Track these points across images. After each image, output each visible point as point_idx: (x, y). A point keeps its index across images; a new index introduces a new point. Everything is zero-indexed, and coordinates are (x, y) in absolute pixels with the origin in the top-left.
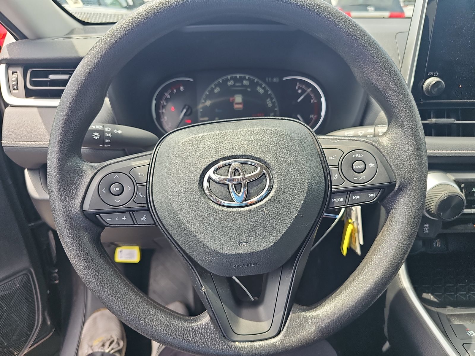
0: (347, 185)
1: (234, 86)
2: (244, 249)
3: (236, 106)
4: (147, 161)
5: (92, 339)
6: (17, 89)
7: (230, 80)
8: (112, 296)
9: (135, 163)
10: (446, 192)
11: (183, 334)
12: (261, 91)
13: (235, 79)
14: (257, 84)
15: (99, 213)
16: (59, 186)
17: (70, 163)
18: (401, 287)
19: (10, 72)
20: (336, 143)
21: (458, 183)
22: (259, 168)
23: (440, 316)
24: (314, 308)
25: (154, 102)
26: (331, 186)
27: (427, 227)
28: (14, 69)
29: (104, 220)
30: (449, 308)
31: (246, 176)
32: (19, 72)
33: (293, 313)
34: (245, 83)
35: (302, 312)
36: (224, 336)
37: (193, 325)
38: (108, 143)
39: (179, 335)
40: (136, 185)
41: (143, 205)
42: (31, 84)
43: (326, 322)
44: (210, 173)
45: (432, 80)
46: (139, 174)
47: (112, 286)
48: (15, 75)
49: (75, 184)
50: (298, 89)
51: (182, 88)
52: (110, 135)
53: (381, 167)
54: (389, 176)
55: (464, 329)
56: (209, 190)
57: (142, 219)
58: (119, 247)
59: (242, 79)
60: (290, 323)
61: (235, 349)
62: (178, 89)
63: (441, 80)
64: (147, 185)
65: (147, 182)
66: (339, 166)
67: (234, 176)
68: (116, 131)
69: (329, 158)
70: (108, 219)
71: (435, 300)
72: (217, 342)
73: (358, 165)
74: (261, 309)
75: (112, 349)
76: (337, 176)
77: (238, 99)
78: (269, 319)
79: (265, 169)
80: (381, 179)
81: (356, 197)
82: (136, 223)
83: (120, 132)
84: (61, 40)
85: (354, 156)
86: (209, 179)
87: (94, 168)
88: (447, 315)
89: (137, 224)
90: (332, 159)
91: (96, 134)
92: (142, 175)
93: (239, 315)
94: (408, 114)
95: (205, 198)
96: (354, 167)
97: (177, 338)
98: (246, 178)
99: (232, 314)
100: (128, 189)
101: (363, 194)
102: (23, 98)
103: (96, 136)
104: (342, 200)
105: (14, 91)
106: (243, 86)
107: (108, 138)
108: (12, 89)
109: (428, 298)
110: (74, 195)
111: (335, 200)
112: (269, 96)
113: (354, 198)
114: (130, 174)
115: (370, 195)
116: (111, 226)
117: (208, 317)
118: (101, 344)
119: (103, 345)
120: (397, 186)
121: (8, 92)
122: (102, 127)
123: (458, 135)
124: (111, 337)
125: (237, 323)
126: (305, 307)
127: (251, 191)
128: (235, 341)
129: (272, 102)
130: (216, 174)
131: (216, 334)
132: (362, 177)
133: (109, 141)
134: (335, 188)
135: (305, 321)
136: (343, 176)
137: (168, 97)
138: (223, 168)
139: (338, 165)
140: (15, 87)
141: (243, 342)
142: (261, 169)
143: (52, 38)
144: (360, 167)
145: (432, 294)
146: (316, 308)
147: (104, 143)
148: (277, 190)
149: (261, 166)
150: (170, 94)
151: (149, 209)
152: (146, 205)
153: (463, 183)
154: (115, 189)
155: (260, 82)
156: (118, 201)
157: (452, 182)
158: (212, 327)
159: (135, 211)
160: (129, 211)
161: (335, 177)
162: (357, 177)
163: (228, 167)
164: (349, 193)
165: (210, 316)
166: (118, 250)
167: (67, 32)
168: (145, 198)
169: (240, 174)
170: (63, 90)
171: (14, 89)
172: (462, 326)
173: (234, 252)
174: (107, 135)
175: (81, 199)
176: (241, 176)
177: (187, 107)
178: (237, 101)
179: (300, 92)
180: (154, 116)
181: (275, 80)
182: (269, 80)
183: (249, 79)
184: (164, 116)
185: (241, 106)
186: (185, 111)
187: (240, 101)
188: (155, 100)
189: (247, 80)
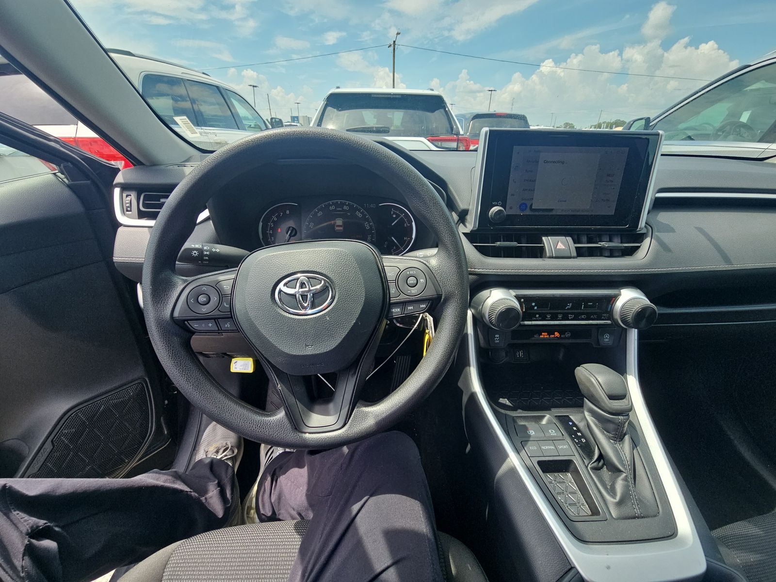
0: (403, 297)
1: (335, 210)
2: (310, 351)
3: (337, 228)
4: (233, 276)
5: (209, 444)
6: (131, 211)
7: (331, 205)
8: (197, 393)
9: (221, 278)
10: (504, 306)
11: (259, 427)
12: (360, 215)
13: (336, 204)
14: (356, 209)
15: (187, 320)
16: (152, 296)
17: (163, 276)
18: (473, 391)
19: (124, 195)
20: (395, 262)
21: (518, 298)
22: (323, 282)
23: (507, 417)
24: (376, 404)
25: (261, 224)
26: (390, 298)
27: (497, 337)
28: (129, 193)
29: (191, 326)
30: (519, 411)
31: (311, 288)
32: (133, 196)
33: (357, 408)
34: (345, 208)
35: (365, 407)
36: (296, 428)
37: (269, 418)
38: (206, 260)
39: (256, 428)
40: (221, 295)
41: (227, 313)
42: (144, 207)
43: (384, 415)
44: (281, 286)
45: (495, 209)
46: (225, 287)
47: (197, 384)
48: (129, 198)
49: (167, 295)
50: (393, 214)
51: (288, 212)
52: (208, 253)
53: (429, 283)
54: (435, 289)
55: (525, 428)
56: (280, 299)
57: (226, 326)
58: (234, 358)
59: (343, 204)
60: (354, 417)
61: (305, 440)
62: (285, 213)
63: (503, 209)
64: (231, 296)
65: (231, 294)
66: (397, 281)
67: (302, 288)
68: (214, 250)
69: (388, 275)
70: (195, 325)
71: (510, 404)
72: (289, 433)
73: (412, 281)
74: (331, 406)
75: (226, 456)
76: (394, 290)
77: (339, 222)
78: (336, 414)
79: (328, 283)
80: (430, 293)
81: (410, 308)
82: (220, 329)
83: (218, 250)
84: (176, 167)
85: (408, 273)
86: (280, 291)
87: (185, 281)
88: (513, 417)
89: (222, 330)
90: (391, 274)
91: (195, 252)
92: (227, 287)
93: (311, 409)
94: (449, 238)
95: (276, 307)
96: (408, 282)
97: (254, 429)
98: (311, 290)
99: (305, 409)
100: (215, 299)
101: (416, 305)
102: (136, 219)
103: (195, 253)
104: (399, 310)
105: (127, 213)
106: (343, 210)
107: (206, 255)
108: (125, 210)
109: (504, 402)
110: (165, 304)
111: (393, 310)
112: (367, 220)
113: (409, 308)
114: (216, 286)
115: (421, 306)
116: (200, 332)
117: (284, 412)
118: (215, 450)
119: (217, 452)
120: (443, 298)
121: (121, 213)
122: (201, 246)
123: (528, 257)
124: (226, 444)
125: (309, 417)
126: (369, 403)
127: (316, 301)
128: (305, 433)
129: (370, 225)
130: (285, 287)
131: (289, 426)
132: (414, 291)
133: (207, 258)
134: (393, 300)
135: (366, 415)
136: (399, 290)
137: (276, 219)
138: (293, 281)
139: (395, 280)
140: (129, 209)
141: (313, 433)
142: (325, 283)
143: (166, 166)
144: (412, 282)
145: (508, 400)
146: (378, 404)
147: (202, 260)
148: (337, 301)
149: (324, 280)
150: (276, 217)
151: (232, 317)
152: (229, 313)
153: (522, 298)
154: (202, 299)
155: (359, 207)
156: (204, 309)
157: (512, 297)
158: (286, 421)
159: (219, 318)
160: (214, 319)
161: (393, 290)
162: (411, 291)
163: (296, 281)
164: (404, 304)
165: (285, 411)
166: (234, 360)
167: (183, 160)
168: (229, 308)
169: (306, 287)
170: (159, 212)
171: (127, 211)
172: (524, 426)
173: (301, 353)
174: (205, 253)
175: (172, 307)
176: (307, 289)
177: (291, 228)
178: (337, 224)
179: (394, 216)
180: (261, 237)
181: (372, 206)
182: (367, 206)
183: (349, 205)
184: (271, 236)
185: (341, 228)
186: (290, 232)
187: (341, 224)
188: (262, 222)
189: (347, 205)
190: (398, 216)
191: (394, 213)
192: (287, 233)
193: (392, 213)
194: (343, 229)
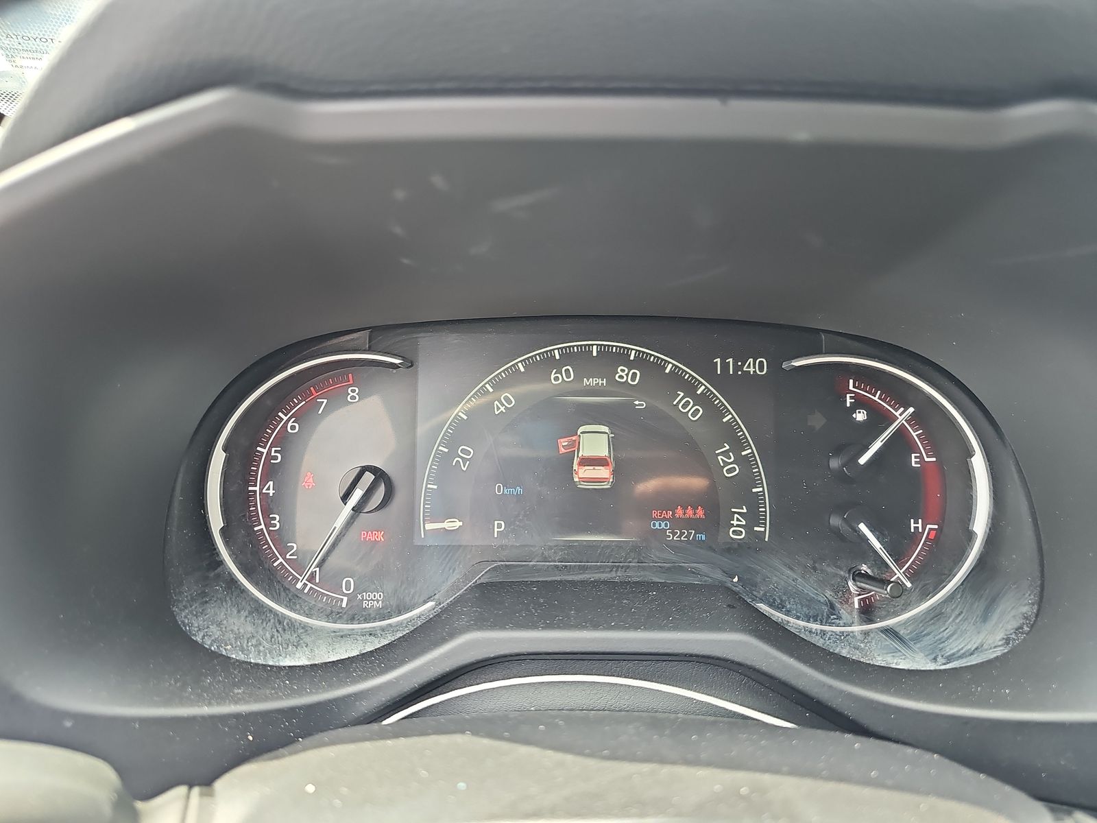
1: (576, 387)
3: (583, 472)
7: (558, 366)
12: (693, 412)
13: (579, 360)
14: (676, 382)
34: (623, 375)
59: (612, 360)
106: (614, 388)
129: (742, 458)
155: (690, 374)
177: (369, 478)
178: (585, 452)
179: (860, 416)
180: (216, 521)
181: (751, 367)
182: (725, 366)
183: (640, 362)
184: (267, 513)
185: (604, 472)
186: (358, 494)
187: (603, 451)
188: (225, 449)
189: (630, 365)
190: (879, 420)
191: (860, 403)
192: (345, 497)
193: (849, 401)
194: (614, 473)
